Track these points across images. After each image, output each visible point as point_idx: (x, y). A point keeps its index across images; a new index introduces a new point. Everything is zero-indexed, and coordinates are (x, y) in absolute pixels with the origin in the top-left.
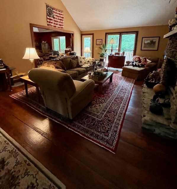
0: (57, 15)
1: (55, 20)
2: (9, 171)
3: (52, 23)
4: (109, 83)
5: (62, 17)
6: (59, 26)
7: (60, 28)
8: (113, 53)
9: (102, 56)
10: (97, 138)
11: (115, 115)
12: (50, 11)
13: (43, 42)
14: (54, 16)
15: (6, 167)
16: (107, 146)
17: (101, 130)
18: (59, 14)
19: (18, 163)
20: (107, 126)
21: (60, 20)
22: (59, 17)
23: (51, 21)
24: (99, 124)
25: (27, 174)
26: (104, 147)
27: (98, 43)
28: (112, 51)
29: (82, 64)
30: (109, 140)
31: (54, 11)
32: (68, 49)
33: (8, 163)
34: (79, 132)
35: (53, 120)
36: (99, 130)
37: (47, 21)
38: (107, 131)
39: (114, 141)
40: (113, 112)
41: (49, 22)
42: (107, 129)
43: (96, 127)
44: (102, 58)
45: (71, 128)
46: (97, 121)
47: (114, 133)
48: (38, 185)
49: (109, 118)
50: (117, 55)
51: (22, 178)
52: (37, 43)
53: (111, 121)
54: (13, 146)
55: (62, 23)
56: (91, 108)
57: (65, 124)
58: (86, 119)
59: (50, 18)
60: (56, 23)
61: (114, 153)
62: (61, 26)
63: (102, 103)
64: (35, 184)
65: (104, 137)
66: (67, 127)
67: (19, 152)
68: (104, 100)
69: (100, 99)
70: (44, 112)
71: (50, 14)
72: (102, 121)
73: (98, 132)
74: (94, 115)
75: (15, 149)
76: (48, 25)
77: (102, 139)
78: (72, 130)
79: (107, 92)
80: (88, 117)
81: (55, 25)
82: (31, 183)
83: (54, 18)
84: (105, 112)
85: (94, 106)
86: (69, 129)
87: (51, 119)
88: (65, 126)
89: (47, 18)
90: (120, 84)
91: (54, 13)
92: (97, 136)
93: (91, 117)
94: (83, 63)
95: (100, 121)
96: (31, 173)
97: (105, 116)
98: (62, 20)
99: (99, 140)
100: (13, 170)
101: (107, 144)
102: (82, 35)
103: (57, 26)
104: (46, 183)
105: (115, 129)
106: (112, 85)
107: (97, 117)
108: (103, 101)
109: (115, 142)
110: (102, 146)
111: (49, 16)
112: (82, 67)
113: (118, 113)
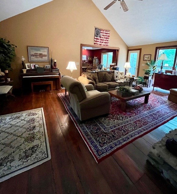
0: (103, 34)
1: (101, 39)
2: (34, 133)
3: (98, 42)
4: (142, 104)
5: (108, 36)
6: (104, 44)
7: (105, 46)
8: (164, 71)
9: (147, 73)
10: (92, 144)
11: (123, 135)
12: (98, 32)
13: (95, 57)
14: (101, 36)
15: (34, 130)
16: (95, 153)
17: (99, 139)
18: (106, 33)
19: (39, 132)
20: (107, 139)
21: (106, 38)
22: (105, 36)
23: (98, 40)
24: (101, 134)
25: (39, 139)
26: (92, 153)
27: (145, 59)
28: (162, 68)
29: (117, 79)
30: (100, 151)
31: (101, 31)
32: (113, 64)
33: (36, 129)
34: (81, 132)
35: (71, 117)
36: (98, 139)
37: (94, 41)
38: (104, 144)
39: (104, 153)
40: (124, 131)
41: (96, 41)
42: (105, 141)
43: (97, 135)
44: (147, 76)
45: (78, 127)
46: (101, 132)
47: (109, 148)
48: (40, 147)
49: (115, 134)
50: (168, 74)
51: (37, 139)
52: (90, 59)
53: (115, 137)
54: (42, 122)
55: (107, 41)
56: (104, 119)
57: (76, 123)
58: (93, 126)
59: (97, 38)
60: (102, 41)
61: (97, 161)
62: (107, 44)
63: (118, 119)
64: (39, 146)
65: (98, 146)
66: (76, 125)
67: (43, 127)
68: (123, 118)
69: (119, 115)
70: (69, 109)
71: (97, 35)
72: (106, 133)
73: (96, 140)
74: (103, 126)
75: (42, 124)
76: (95, 44)
77: (95, 147)
78: (78, 129)
79: (132, 112)
80: (96, 125)
81: (101, 43)
82: (38, 145)
83: (100, 37)
84: (115, 128)
85: (108, 119)
86: (77, 127)
87: (70, 115)
88: (75, 124)
89: (95, 38)
90: (156, 108)
91: (101, 33)
92: (92, 142)
93: (99, 126)
94: (119, 78)
95: (104, 133)
96: (41, 140)
97: (112, 131)
98: (108, 38)
99: (92, 146)
100: (35, 133)
101: (96, 152)
102: (128, 51)
103: (102, 44)
104: (44, 149)
105: (113, 145)
106: (144, 106)
107: (104, 129)
108: (121, 118)
109: (104, 155)
110: (91, 151)
111: (96, 36)
112: (116, 81)
113: (129, 134)
